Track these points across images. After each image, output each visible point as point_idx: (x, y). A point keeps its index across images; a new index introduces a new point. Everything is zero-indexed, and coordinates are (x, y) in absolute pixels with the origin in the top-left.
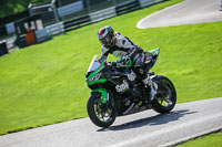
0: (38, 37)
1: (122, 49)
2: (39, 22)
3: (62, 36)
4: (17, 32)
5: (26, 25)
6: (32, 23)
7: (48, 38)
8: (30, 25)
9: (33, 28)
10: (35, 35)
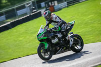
0: (55, 9)
1: (55, 22)
2: (56, 2)
3: (66, 8)
4: (46, 7)
5: (50, 3)
6: (53, 2)
7: (60, 9)
8: (52, 3)
9: (53, 5)
10: (54, 8)
